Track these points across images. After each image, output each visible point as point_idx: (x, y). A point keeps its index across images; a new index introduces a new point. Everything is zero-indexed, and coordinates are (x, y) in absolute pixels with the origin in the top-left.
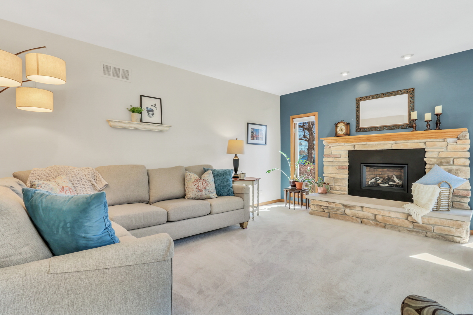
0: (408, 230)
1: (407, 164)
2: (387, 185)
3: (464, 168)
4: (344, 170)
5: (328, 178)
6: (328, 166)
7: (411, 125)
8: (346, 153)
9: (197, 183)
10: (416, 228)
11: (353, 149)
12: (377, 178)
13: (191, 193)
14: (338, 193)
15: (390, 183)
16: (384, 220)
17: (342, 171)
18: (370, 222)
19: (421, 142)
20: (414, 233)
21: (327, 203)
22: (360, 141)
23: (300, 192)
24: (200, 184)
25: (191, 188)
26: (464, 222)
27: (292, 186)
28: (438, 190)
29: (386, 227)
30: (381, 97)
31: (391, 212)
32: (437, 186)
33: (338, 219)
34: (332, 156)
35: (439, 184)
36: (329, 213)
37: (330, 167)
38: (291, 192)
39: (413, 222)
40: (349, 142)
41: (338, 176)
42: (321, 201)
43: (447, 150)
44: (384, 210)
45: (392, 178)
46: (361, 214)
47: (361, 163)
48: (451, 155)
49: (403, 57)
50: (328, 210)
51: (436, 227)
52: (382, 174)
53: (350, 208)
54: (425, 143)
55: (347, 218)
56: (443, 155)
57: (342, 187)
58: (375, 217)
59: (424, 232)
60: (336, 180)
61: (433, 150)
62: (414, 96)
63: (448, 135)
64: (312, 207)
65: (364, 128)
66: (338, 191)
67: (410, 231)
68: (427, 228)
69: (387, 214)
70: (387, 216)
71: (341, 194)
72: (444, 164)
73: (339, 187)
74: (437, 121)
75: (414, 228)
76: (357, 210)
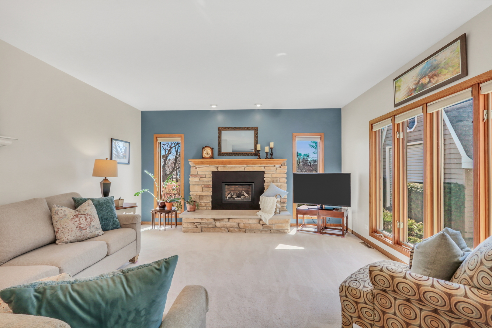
0: (260, 231)
1: (254, 182)
2: (240, 199)
3: (284, 184)
4: (208, 188)
5: (194, 196)
6: (194, 185)
7: (256, 154)
8: (210, 174)
9: (77, 219)
10: (265, 228)
11: (216, 170)
12: (232, 194)
13: (70, 234)
14: (203, 209)
15: (242, 197)
16: (245, 226)
17: (207, 189)
18: (235, 230)
19: (262, 167)
20: (263, 232)
21: (200, 220)
22: (222, 163)
23: (170, 212)
24: (83, 221)
25: (68, 228)
26: (289, 219)
27: (160, 207)
28: (276, 200)
29: (246, 231)
30: (237, 130)
31: (249, 220)
32: (275, 198)
33: (210, 232)
34: (199, 176)
35: (276, 196)
36: (202, 228)
37: (196, 186)
38: (161, 214)
39: (263, 225)
40: (213, 164)
41: (204, 194)
42: (194, 218)
43: (276, 172)
44: (245, 219)
45: (242, 193)
46: (228, 224)
47: (222, 182)
48: (278, 176)
49: (256, 104)
50: (201, 226)
51: (275, 225)
52: (234, 190)
53: (219, 221)
54: (264, 167)
55: (217, 230)
56: (274, 176)
57: (207, 203)
58: (239, 225)
59: (269, 230)
60: (201, 197)
61: (269, 172)
62: (257, 132)
63: (277, 162)
64: (184, 225)
65: (225, 153)
66: (203, 207)
67: (261, 231)
68: (271, 227)
69: (247, 221)
70: (247, 223)
71: (206, 209)
72: (275, 182)
73: (204, 203)
74: (271, 153)
75: (263, 229)
76: (225, 222)
